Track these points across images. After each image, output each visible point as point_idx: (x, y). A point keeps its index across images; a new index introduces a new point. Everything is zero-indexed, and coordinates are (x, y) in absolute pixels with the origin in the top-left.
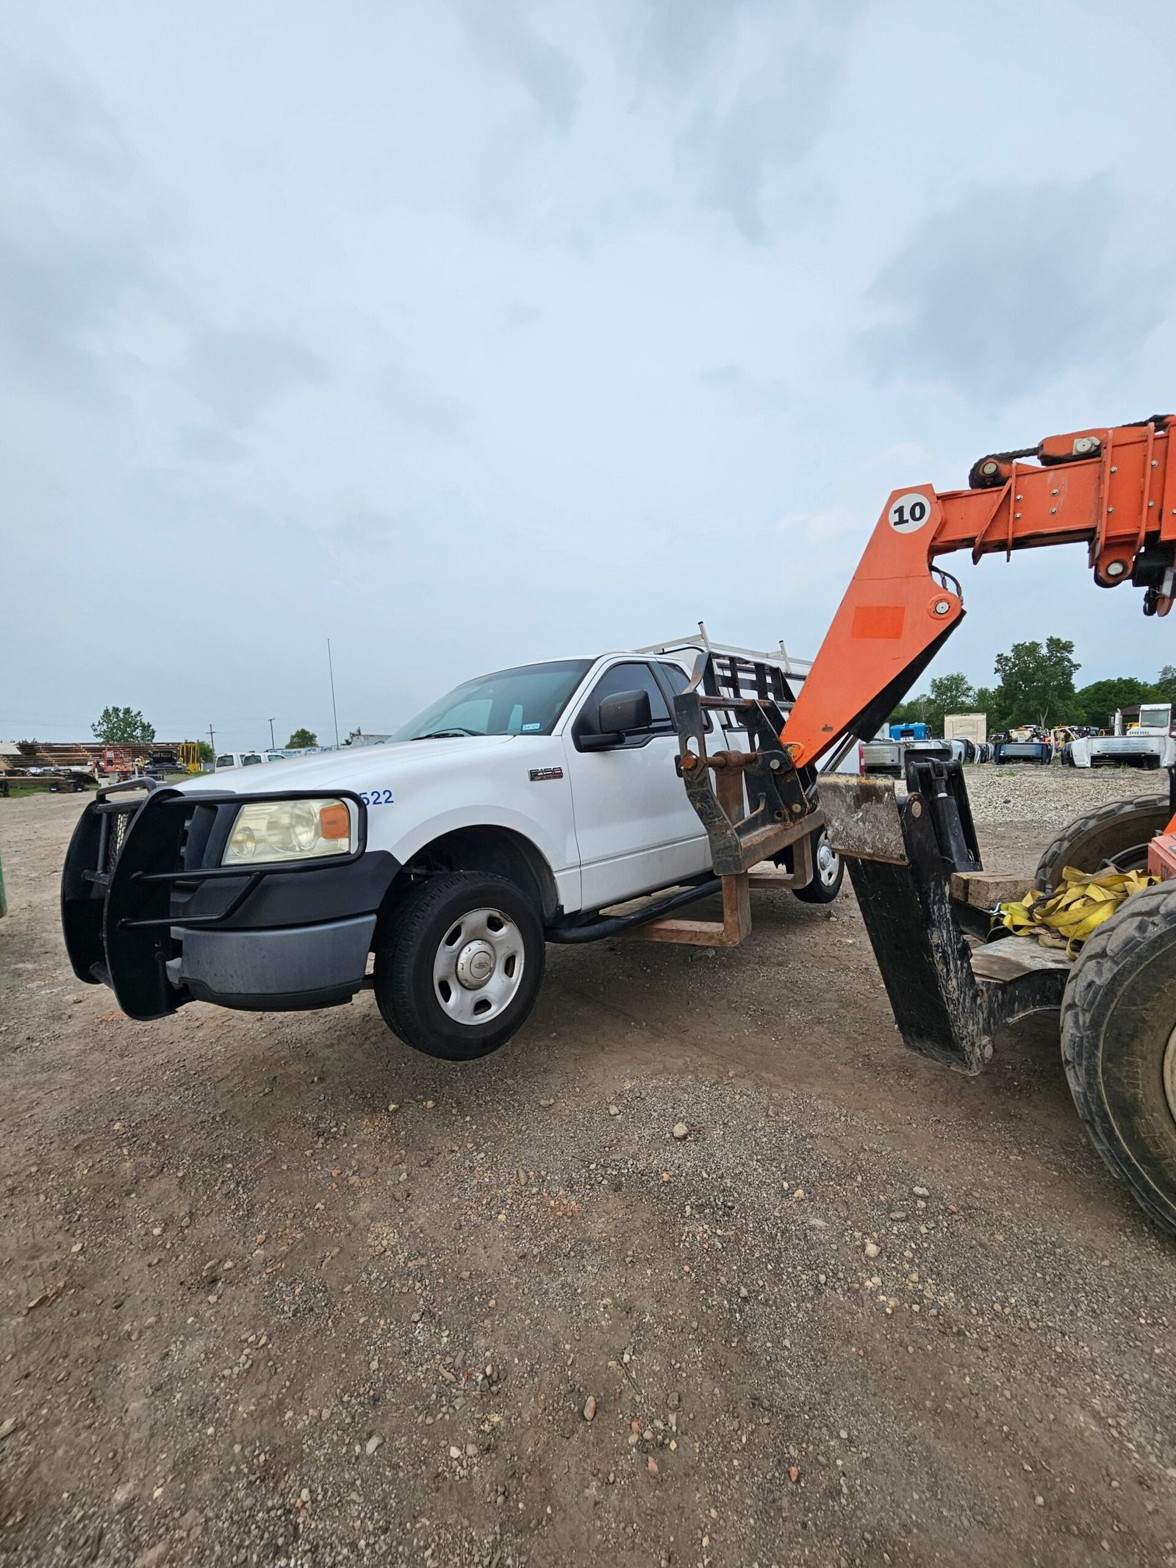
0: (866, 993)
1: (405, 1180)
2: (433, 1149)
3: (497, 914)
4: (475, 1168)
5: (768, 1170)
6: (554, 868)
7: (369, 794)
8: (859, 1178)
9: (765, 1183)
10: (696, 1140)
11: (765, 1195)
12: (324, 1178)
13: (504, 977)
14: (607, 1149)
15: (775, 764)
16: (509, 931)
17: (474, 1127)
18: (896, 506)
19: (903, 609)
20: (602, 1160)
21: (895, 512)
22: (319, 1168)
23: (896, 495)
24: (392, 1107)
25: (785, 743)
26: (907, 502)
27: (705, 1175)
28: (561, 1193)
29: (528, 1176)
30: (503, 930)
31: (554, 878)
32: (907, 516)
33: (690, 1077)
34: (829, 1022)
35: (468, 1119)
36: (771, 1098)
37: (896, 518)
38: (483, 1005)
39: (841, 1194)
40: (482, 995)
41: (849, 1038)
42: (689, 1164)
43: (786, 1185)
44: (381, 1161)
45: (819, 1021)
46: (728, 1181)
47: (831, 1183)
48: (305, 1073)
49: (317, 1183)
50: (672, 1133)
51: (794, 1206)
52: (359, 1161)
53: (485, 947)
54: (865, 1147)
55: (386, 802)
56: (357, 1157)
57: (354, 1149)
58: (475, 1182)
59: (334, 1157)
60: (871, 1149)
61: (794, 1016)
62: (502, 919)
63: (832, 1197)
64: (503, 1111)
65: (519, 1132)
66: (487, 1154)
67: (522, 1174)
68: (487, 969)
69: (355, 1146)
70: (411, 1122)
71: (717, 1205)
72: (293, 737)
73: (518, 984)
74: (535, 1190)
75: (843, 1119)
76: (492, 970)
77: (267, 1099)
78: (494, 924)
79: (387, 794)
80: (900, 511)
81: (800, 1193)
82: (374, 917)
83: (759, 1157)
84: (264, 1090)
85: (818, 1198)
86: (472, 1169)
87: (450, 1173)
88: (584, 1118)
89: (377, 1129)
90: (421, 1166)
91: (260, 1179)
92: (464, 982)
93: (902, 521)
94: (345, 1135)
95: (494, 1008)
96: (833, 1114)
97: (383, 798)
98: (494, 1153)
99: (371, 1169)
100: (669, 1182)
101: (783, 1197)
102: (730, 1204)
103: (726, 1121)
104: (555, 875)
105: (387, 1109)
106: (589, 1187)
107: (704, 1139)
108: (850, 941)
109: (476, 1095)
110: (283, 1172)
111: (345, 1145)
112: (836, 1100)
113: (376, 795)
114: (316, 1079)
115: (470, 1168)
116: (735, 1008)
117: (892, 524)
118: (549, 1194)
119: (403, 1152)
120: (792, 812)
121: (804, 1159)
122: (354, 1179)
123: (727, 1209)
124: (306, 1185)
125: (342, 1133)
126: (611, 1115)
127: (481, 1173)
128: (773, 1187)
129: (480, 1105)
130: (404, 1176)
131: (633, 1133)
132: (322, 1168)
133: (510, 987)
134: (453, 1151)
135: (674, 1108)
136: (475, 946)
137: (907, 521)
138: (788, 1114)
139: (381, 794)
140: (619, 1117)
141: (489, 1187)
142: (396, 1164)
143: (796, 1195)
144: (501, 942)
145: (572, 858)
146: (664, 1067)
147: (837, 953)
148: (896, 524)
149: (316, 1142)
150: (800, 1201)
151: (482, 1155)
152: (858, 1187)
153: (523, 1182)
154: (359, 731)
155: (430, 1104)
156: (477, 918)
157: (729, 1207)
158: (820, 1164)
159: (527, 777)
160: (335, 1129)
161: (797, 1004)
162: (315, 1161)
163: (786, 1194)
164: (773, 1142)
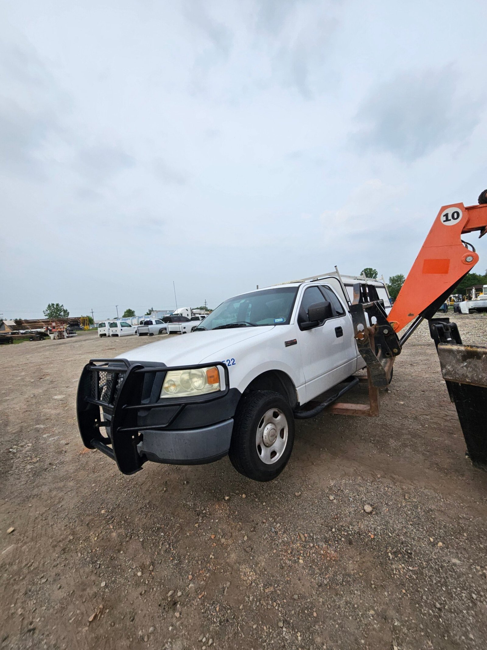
0: (420, 429)
1: (247, 540)
2: (253, 521)
3: (277, 411)
4: (278, 532)
5: (418, 530)
6: (296, 385)
7: (226, 361)
8: (465, 534)
9: (420, 538)
10: (377, 514)
11: (424, 546)
12: (208, 540)
13: (281, 439)
14: (336, 520)
15: (386, 331)
16: (281, 418)
17: (269, 508)
18: (444, 213)
19: (449, 260)
20: (337, 526)
21: (444, 216)
22: (204, 534)
23: (444, 208)
24: (227, 498)
25: (390, 322)
26: (450, 211)
27: (390, 535)
28: (324, 546)
29: (305, 536)
30: (279, 418)
31: (296, 390)
32: (450, 217)
33: (359, 478)
34: (410, 445)
35: (264, 504)
36: (402, 489)
37: (444, 218)
38: (274, 454)
39: (460, 544)
40: (273, 449)
41: (423, 454)
42: (379, 527)
43: (432, 540)
44: (232, 529)
45: (405, 445)
46: (402, 537)
47: (453, 537)
48: (179, 479)
49: (206, 543)
50: (364, 511)
51: (440, 551)
52: (222, 530)
53: (273, 426)
54: (460, 516)
55: (233, 364)
56: (220, 527)
57: (217, 523)
58: (280, 541)
59: (209, 527)
60: (464, 518)
61: (393, 443)
62: (279, 412)
63: (456, 545)
64: (279, 499)
65: (291, 510)
66: (280, 523)
67: (302, 536)
68: (275, 437)
69: (217, 521)
70: (238, 506)
71: (403, 552)
72: (125, 312)
73: (286, 442)
74: (312, 545)
75: (442, 500)
76: (276, 437)
77: (167, 494)
78: (276, 415)
79: (233, 360)
80: (446, 215)
81: (440, 544)
82: (232, 420)
83: (411, 523)
84: (163, 489)
85: (450, 546)
86: (276, 533)
87: (267, 535)
88: (318, 502)
89: (224, 510)
90: (251, 531)
91: (179, 541)
92: (266, 444)
93: (447, 220)
94: (210, 514)
95: (278, 454)
96: (436, 497)
97: (231, 363)
98: (283, 523)
99: (229, 534)
100: (374, 539)
101: (432, 546)
102: (409, 551)
103: (386, 502)
104: (297, 389)
105: (225, 500)
106: (336, 542)
107: (380, 513)
108: (402, 403)
109: (262, 490)
110: (187, 537)
111: (212, 521)
112: (435, 490)
113: (228, 361)
114: (185, 482)
115: (275, 532)
116: (364, 439)
117: (442, 221)
118: (319, 547)
119: (240, 523)
120: (393, 353)
121: (433, 524)
122: (223, 540)
123: (409, 555)
124: (201, 544)
125: (208, 513)
126: (330, 500)
127: (282, 535)
128: (425, 540)
129: (267, 496)
130: (246, 538)
131: (345, 510)
132: (206, 534)
133: (283, 444)
134: (264, 523)
135: (358, 495)
136: (269, 426)
137: (450, 220)
138: (414, 497)
139: (230, 360)
140: (335, 501)
141: (288, 543)
142: (239, 531)
143: (439, 545)
144: (278, 423)
145: (302, 380)
146: (345, 473)
147: (398, 409)
148: (444, 221)
149: (198, 519)
150: (442, 549)
151: (279, 525)
152: (466, 539)
153: (303, 539)
154: (152, 309)
155: (244, 496)
156: (269, 413)
157: (409, 553)
158: (442, 527)
159: (284, 345)
160: (204, 512)
161: (392, 437)
162: (201, 530)
163: (434, 545)
164: (414, 514)
